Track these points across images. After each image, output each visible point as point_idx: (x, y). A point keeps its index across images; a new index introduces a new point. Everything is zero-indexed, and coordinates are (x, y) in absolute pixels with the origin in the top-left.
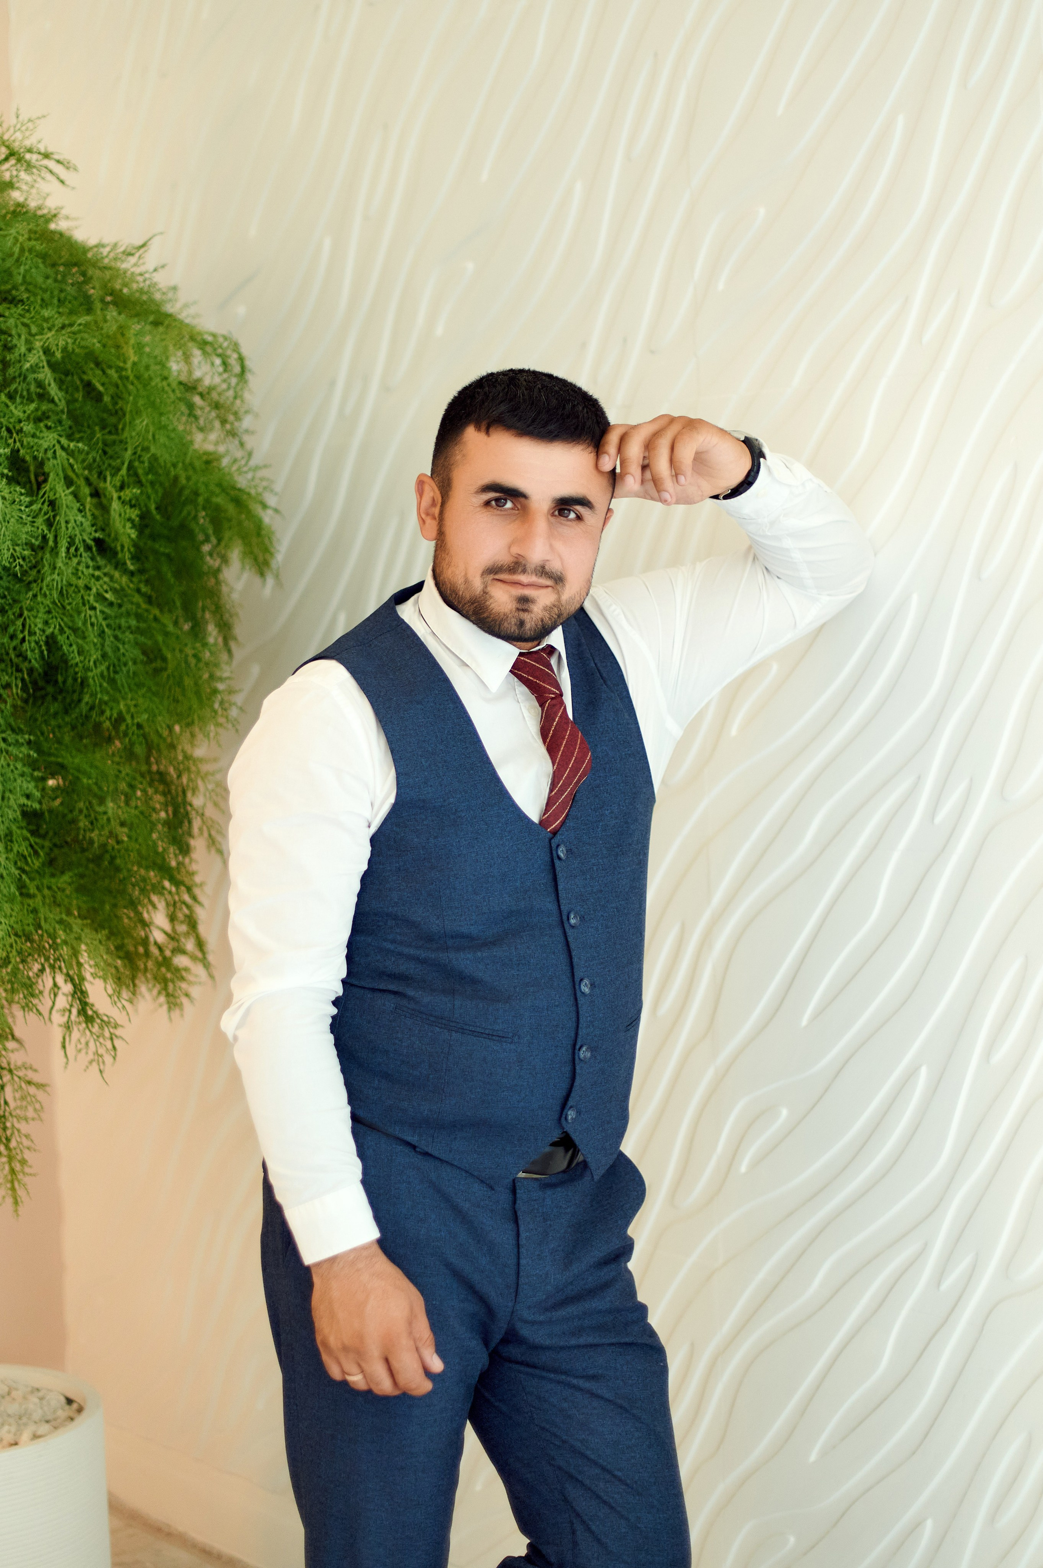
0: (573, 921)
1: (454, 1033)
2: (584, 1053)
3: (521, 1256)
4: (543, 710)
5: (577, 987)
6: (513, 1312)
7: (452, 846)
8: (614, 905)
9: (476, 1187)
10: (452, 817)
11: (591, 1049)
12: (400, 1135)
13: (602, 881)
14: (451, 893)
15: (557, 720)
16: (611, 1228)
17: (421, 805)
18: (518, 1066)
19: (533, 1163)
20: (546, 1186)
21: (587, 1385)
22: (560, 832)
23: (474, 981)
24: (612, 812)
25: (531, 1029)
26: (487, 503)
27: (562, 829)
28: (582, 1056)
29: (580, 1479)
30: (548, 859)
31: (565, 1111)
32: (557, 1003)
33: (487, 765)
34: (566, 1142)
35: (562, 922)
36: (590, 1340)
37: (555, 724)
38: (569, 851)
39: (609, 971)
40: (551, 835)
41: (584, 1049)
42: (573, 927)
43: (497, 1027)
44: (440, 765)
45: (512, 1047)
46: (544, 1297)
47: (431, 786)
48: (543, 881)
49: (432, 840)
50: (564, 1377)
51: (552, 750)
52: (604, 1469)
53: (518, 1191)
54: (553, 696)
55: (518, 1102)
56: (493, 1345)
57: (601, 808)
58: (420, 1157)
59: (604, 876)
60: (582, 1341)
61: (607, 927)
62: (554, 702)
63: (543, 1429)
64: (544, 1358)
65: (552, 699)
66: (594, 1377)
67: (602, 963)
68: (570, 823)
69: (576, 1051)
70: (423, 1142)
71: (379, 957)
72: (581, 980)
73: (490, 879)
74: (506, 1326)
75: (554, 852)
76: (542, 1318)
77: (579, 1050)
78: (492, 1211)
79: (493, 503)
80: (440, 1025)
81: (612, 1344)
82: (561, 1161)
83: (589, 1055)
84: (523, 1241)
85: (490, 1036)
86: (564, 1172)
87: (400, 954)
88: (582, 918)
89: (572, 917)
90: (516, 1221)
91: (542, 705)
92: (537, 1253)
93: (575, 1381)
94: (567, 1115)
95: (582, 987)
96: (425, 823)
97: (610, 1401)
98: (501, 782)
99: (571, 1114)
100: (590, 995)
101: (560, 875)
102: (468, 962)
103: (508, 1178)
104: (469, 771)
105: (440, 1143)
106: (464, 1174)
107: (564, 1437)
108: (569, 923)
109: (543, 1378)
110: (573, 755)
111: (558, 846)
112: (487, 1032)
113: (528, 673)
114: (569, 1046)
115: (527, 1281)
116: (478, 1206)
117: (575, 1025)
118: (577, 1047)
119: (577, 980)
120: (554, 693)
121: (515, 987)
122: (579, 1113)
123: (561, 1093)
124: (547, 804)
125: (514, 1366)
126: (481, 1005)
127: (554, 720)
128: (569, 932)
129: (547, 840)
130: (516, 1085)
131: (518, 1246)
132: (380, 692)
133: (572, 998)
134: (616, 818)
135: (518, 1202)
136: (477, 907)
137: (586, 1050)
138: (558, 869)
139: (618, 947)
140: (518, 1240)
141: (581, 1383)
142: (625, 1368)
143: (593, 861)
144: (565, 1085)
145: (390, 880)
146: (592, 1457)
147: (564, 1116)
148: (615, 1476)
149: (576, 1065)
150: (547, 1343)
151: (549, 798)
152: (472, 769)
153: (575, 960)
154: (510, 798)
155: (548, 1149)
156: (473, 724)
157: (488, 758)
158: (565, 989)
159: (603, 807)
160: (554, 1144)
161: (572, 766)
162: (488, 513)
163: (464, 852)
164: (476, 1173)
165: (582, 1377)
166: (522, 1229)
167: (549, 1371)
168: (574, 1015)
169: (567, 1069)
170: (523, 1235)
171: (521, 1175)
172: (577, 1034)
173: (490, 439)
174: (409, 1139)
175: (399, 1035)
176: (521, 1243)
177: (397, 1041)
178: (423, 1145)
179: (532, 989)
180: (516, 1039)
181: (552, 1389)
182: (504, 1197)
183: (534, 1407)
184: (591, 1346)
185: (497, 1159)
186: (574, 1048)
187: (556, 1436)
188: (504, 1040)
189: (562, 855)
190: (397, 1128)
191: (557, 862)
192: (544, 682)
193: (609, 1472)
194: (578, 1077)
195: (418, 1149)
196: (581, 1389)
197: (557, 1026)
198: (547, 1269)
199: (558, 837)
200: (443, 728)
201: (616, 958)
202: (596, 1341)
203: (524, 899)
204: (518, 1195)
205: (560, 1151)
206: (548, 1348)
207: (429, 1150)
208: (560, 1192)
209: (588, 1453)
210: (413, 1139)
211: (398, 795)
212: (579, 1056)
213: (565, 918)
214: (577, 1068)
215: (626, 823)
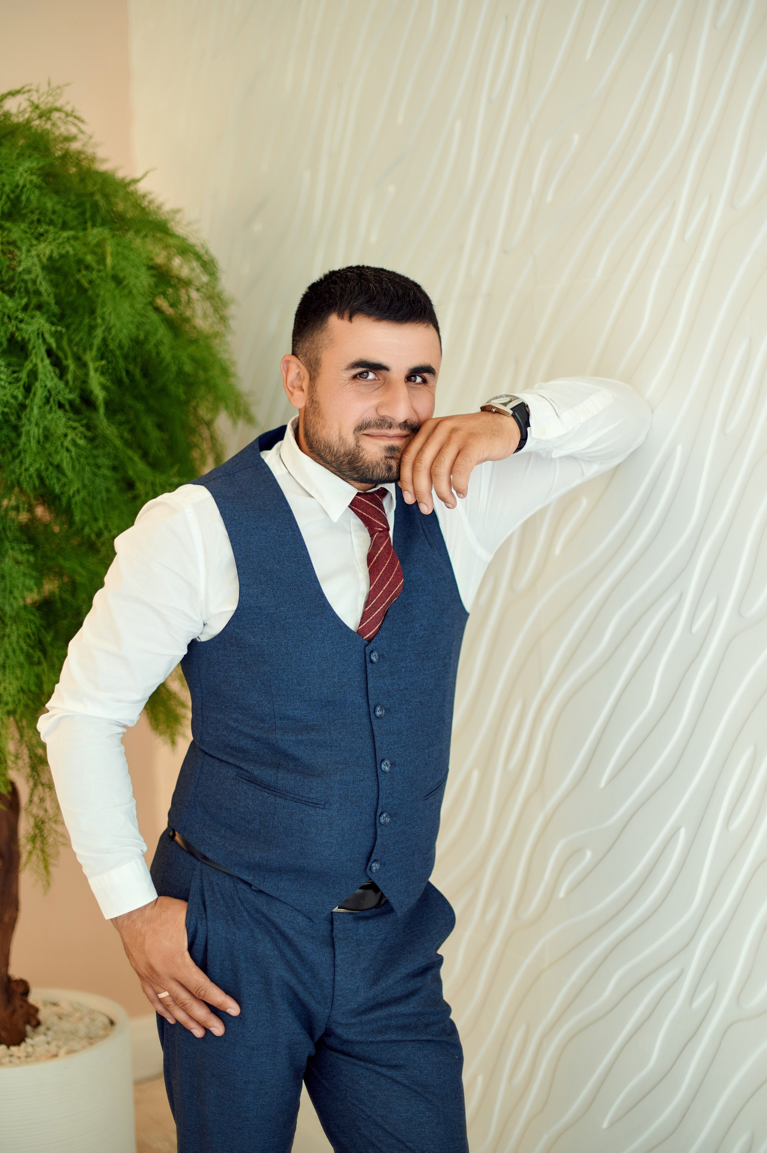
0: (378, 713)
1: (278, 799)
2: (384, 819)
3: (337, 974)
4: (372, 540)
5: (378, 766)
6: (329, 1016)
7: (281, 645)
8: (417, 700)
9: (300, 918)
10: (282, 622)
11: (390, 815)
12: (238, 875)
13: (409, 680)
14: (279, 683)
15: (381, 549)
16: (418, 950)
17: (258, 611)
18: (328, 827)
19: (346, 901)
20: (358, 919)
21: (389, 1073)
22: (374, 641)
23: (295, 759)
24: (422, 625)
25: (340, 798)
26: (355, 377)
27: (375, 638)
28: (382, 821)
29: (379, 1147)
30: (362, 661)
31: (370, 864)
32: (362, 778)
33: (314, 583)
34: (373, 887)
35: (370, 713)
36: (394, 1037)
37: (379, 552)
38: (381, 656)
39: (410, 753)
40: (367, 643)
41: (384, 815)
42: (378, 718)
43: (312, 796)
44: (275, 581)
45: (324, 812)
46: (356, 1006)
47: (267, 597)
48: (357, 679)
49: (265, 640)
50: (371, 1065)
51: (372, 573)
52: (398, 1140)
53: (335, 923)
54: (381, 529)
55: (329, 855)
56: (316, 1038)
57: (412, 622)
58: (255, 894)
59: (411, 677)
60: (387, 1037)
61: (410, 717)
62: (381, 534)
63: (354, 1105)
64: (357, 1049)
65: (380, 531)
66: (395, 1067)
67: (403, 746)
68: (383, 634)
69: (377, 817)
70: (256, 881)
71: (225, 733)
72: (383, 760)
73: (311, 674)
74: (325, 1026)
75: (367, 657)
76: (353, 1021)
77: (380, 816)
78: (313, 937)
79: (358, 376)
80: (268, 791)
81: (413, 1041)
82: (372, 899)
83: (388, 820)
84: (338, 962)
85: (306, 803)
86: (375, 907)
87: (240, 732)
88: (388, 710)
89: (379, 709)
90: (333, 946)
91: (372, 536)
92: (350, 971)
93: (379, 1069)
94: (371, 867)
95: (383, 766)
96: (260, 626)
97: (406, 1086)
98: (325, 597)
99: (375, 866)
100: (390, 772)
101: (370, 676)
102: (291, 743)
103: (324, 913)
104: (298, 587)
105: (270, 882)
106: (290, 908)
107: (369, 1113)
108: (375, 715)
109: (355, 1064)
110: (389, 580)
111: (372, 652)
112: (304, 799)
113: (363, 510)
114: (372, 813)
115: (340, 993)
116: (302, 934)
117: (376, 796)
118: (378, 814)
119: (379, 760)
120: (382, 527)
121: (327, 765)
122: (383, 864)
123: (366, 850)
124: (362, 618)
125: (336, 1054)
126: (298, 778)
127: (379, 550)
128: (375, 722)
129: (363, 646)
130: (327, 842)
131: (334, 966)
132: (234, 516)
133: (375, 775)
134: (425, 630)
135: (335, 931)
136: (300, 696)
137: (387, 816)
138: (369, 671)
139: (420, 733)
140: (334, 961)
141: (384, 1070)
142: (422, 1061)
143: (402, 664)
144: (369, 844)
145: (233, 669)
146: (389, 1130)
147: (369, 867)
148: (407, 1146)
149: (378, 828)
150: (358, 1039)
151: (364, 613)
152: (301, 586)
153: (377, 744)
154: (331, 610)
155: (359, 891)
156: (306, 549)
157: (316, 577)
158: (368, 767)
159: (414, 621)
160: (363, 888)
161: (386, 588)
162: (356, 384)
163: (291, 651)
164: (298, 908)
165: (386, 1066)
166: (337, 951)
167: (360, 1060)
168: (375, 788)
169: (371, 831)
170: (339, 957)
171: (336, 909)
172: (378, 803)
173: (353, 324)
174: (245, 878)
175: (238, 797)
176: (336, 963)
177: (236, 802)
178: (257, 883)
179: (340, 766)
180: (327, 806)
181: (362, 1074)
182: (324, 927)
183: (347, 1087)
184: (395, 1041)
185: (315, 898)
186: (376, 815)
187: (363, 1111)
188: (318, 806)
189: (374, 659)
190: (237, 869)
191: (369, 665)
192: (374, 518)
193: (403, 1143)
194: (379, 838)
195: (253, 888)
196: (384, 1076)
197: (361, 797)
198: (357, 985)
199: (372, 644)
200: (281, 551)
201: (416, 742)
202: (399, 1038)
203: (339, 692)
204: (335, 926)
205: (370, 893)
206: (358, 1042)
207: (262, 888)
208: (371, 924)
209: (386, 1127)
210: (249, 879)
211: (240, 602)
212: (379, 821)
213: (372, 710)
214: (379, 830)
215: (434, 634)
